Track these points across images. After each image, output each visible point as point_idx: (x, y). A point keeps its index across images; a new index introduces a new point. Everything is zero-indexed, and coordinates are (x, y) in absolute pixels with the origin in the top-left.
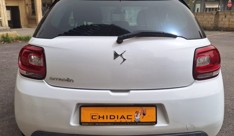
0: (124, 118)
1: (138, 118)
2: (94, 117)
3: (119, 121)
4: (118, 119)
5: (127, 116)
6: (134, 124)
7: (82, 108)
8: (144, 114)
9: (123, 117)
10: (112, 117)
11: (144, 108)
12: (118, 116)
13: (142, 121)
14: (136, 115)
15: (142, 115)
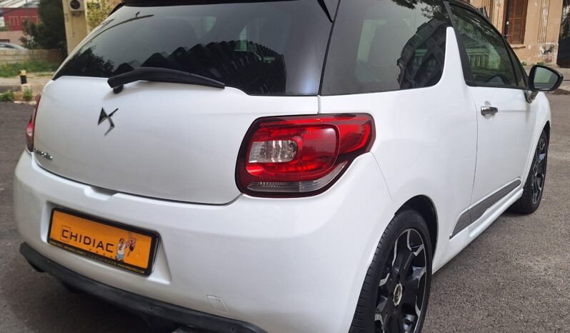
0: (102, 247)
1: (121, 253)
2: (66, 234)
3: (94, 250)
4: (94, 246)
5: (108, 244)
6: (113, 264)
7: (55, 212)
8: (132, 249)
9: (100, 245)
10: (87, 241)
11: (134, 235)
12: (94, 240)
13: (127, 260)
14: (119, 245)
15: (128, 248)
